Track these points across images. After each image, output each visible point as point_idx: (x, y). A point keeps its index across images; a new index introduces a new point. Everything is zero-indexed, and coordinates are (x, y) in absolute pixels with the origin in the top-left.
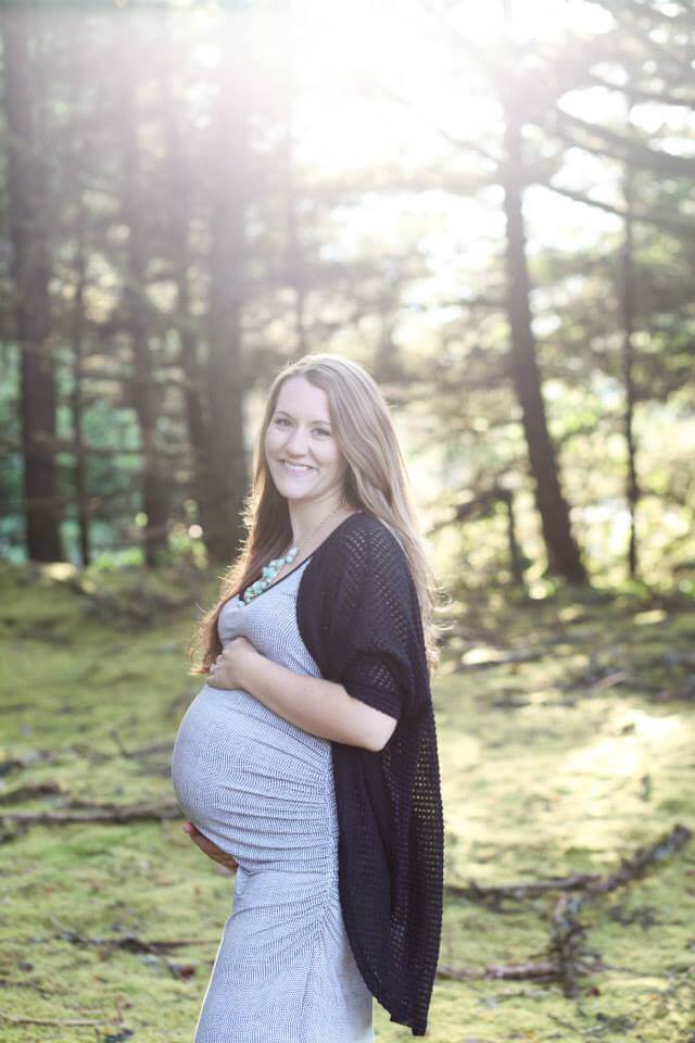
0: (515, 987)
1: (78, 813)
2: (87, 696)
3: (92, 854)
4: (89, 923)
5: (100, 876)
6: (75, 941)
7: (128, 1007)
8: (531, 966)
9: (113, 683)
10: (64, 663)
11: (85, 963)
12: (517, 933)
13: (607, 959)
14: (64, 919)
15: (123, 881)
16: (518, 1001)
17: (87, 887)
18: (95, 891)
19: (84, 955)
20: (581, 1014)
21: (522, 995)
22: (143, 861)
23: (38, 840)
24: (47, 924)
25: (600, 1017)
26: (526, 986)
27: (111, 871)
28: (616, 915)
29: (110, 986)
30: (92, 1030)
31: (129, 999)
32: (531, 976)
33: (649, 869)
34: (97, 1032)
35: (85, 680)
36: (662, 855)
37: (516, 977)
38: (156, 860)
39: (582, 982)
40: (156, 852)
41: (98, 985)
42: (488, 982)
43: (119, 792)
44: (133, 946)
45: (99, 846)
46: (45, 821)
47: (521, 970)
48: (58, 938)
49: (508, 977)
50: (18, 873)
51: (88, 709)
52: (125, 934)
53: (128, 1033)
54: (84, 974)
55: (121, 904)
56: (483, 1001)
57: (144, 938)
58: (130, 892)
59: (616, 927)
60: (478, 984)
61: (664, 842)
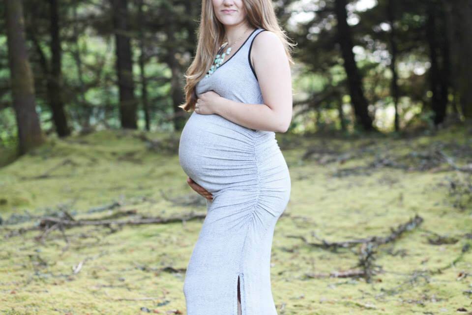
0: (344, 280)
1: (145, 220)
2: (149, 182)
3: (151, 236)
4: (151, 262)
5: (155, 244)
6: (144, 269)
7: (168, 293)
8: (351, 272)
9: (161, 177)
10: (139, 170)
11: (149, 278)
12: (344, 261)
13: (385, 268)
14: (139, 261)
15: (165, 246)
16: (345, 285)
17: (149, 249)
18: (153, 250)
19: (148, 274)
20: (374, 289)
21: (346, 283)
22: (174, 238)
23: (127, 232)
24: (131, 263)
25: (382, 290)
26: (349, 280)
27: (160, 242)
28: (389, 252)
29: (159, 286)
30: (151, 302)
31: (168, 290)
32: (351, 276)
33: (404, 234)
34: (154, 302)
35: (148, 176)
36: (410, 228)
37: (344, 277)
38: (180, 238)
39: (374, 277)
40: (180, 234)
41: (154, 286)
42: (331, 278)
43: (163, 212)
44: (170, 270)
45: (154, 233)
46: (130, 224)
47: (346, 273)
48: (136, 268)
49: (340, 277)
50: (119, 244)
51: (150, 187)
52: (167, 265)
53: (168, 302)
54: (148, 282)
55: (164, 254)
56: (329, 286)
57: (175, 267)
58: (168, 249)
59: (389, 257)
60: (327, 280)
61: (411, 222)
